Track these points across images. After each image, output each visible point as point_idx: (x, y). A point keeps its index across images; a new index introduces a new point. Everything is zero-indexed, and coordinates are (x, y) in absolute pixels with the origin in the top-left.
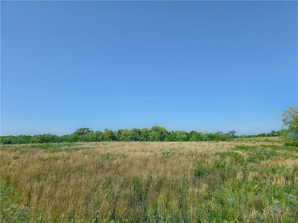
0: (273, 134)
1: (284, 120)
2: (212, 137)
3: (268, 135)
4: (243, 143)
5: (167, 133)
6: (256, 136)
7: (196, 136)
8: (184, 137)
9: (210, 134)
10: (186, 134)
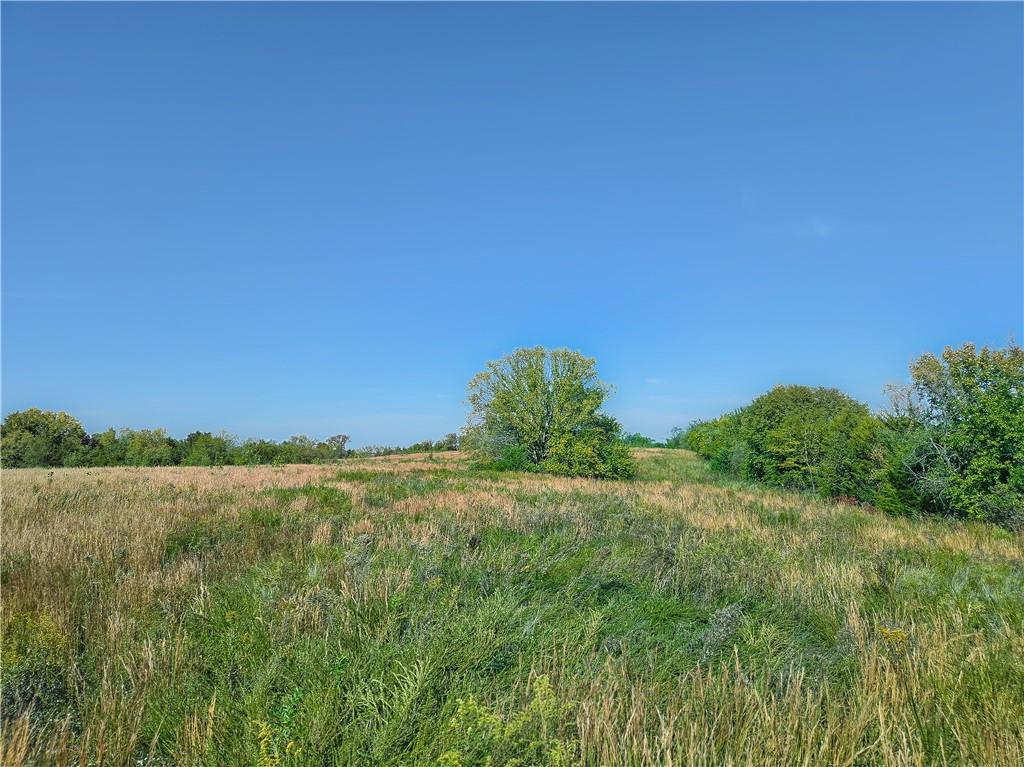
0: (451, 442)
1: (474, 399)
2: (266, 454)
3: (439, 448)
4: (362, 466)
5: (86, 441)
6: (406, 451)
7: (209, 449)
8: (158, 456)
9: (263, 442)
10: (171, 443)
